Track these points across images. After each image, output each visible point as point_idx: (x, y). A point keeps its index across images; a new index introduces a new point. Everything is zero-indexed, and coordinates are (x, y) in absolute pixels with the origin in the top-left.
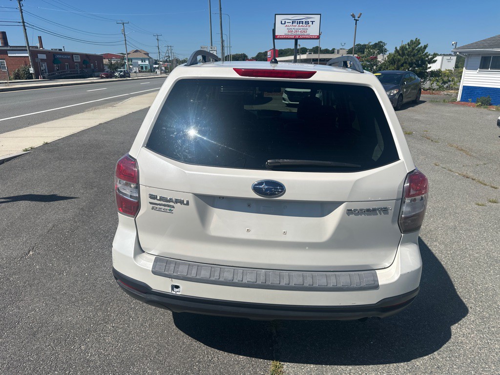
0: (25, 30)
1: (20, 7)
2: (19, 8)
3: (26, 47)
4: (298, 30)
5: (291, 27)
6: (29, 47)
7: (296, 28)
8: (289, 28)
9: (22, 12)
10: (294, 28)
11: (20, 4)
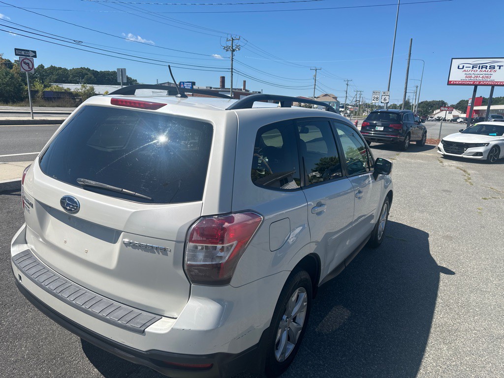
0: (232, 75)
1: (232, 56)
2: (231, 58)
3: (230, 89)
4: (479, 75)
5: (470, 72)
6: (232, 89)
7: (476, 73)
8: (467, 73)
9: (232, 61)
10: (475, 73)
11: (232, 54)
